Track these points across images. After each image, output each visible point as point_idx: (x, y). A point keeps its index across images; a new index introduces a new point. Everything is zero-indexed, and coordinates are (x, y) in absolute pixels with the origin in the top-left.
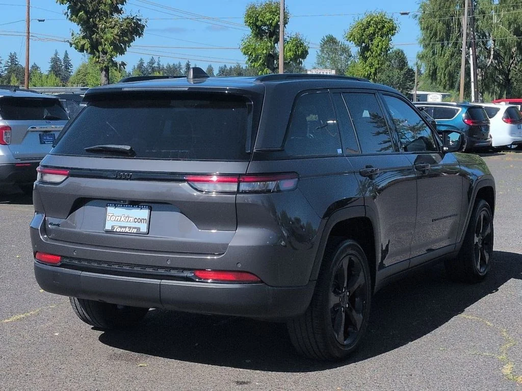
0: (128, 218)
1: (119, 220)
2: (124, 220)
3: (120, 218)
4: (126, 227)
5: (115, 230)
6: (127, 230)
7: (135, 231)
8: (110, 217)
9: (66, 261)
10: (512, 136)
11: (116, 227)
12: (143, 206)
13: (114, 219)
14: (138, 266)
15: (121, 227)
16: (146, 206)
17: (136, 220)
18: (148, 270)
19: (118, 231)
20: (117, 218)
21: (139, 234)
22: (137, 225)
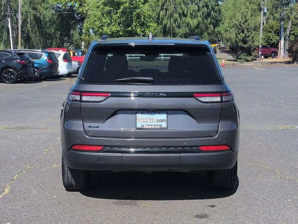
0: (152, 120)
1: (146, 121)
2: (149, 121)
3: (146, 120)
4: (152, 125)
5: (144, 127)
6: (153, 127)
7: (159, 127)
8: (139, 120)
9: (107, 148)
10: (68, 69)
11: (145, 125)
12: (163, 112)
13: (142, 121)
14: (163, 147)
15: (149, 126)
16: (165, 112)
17: (158, 121)
18: (170, 149)
19: (146, 127)
20: (145, 120)
21: (161, 128)
22: (159, 123)
